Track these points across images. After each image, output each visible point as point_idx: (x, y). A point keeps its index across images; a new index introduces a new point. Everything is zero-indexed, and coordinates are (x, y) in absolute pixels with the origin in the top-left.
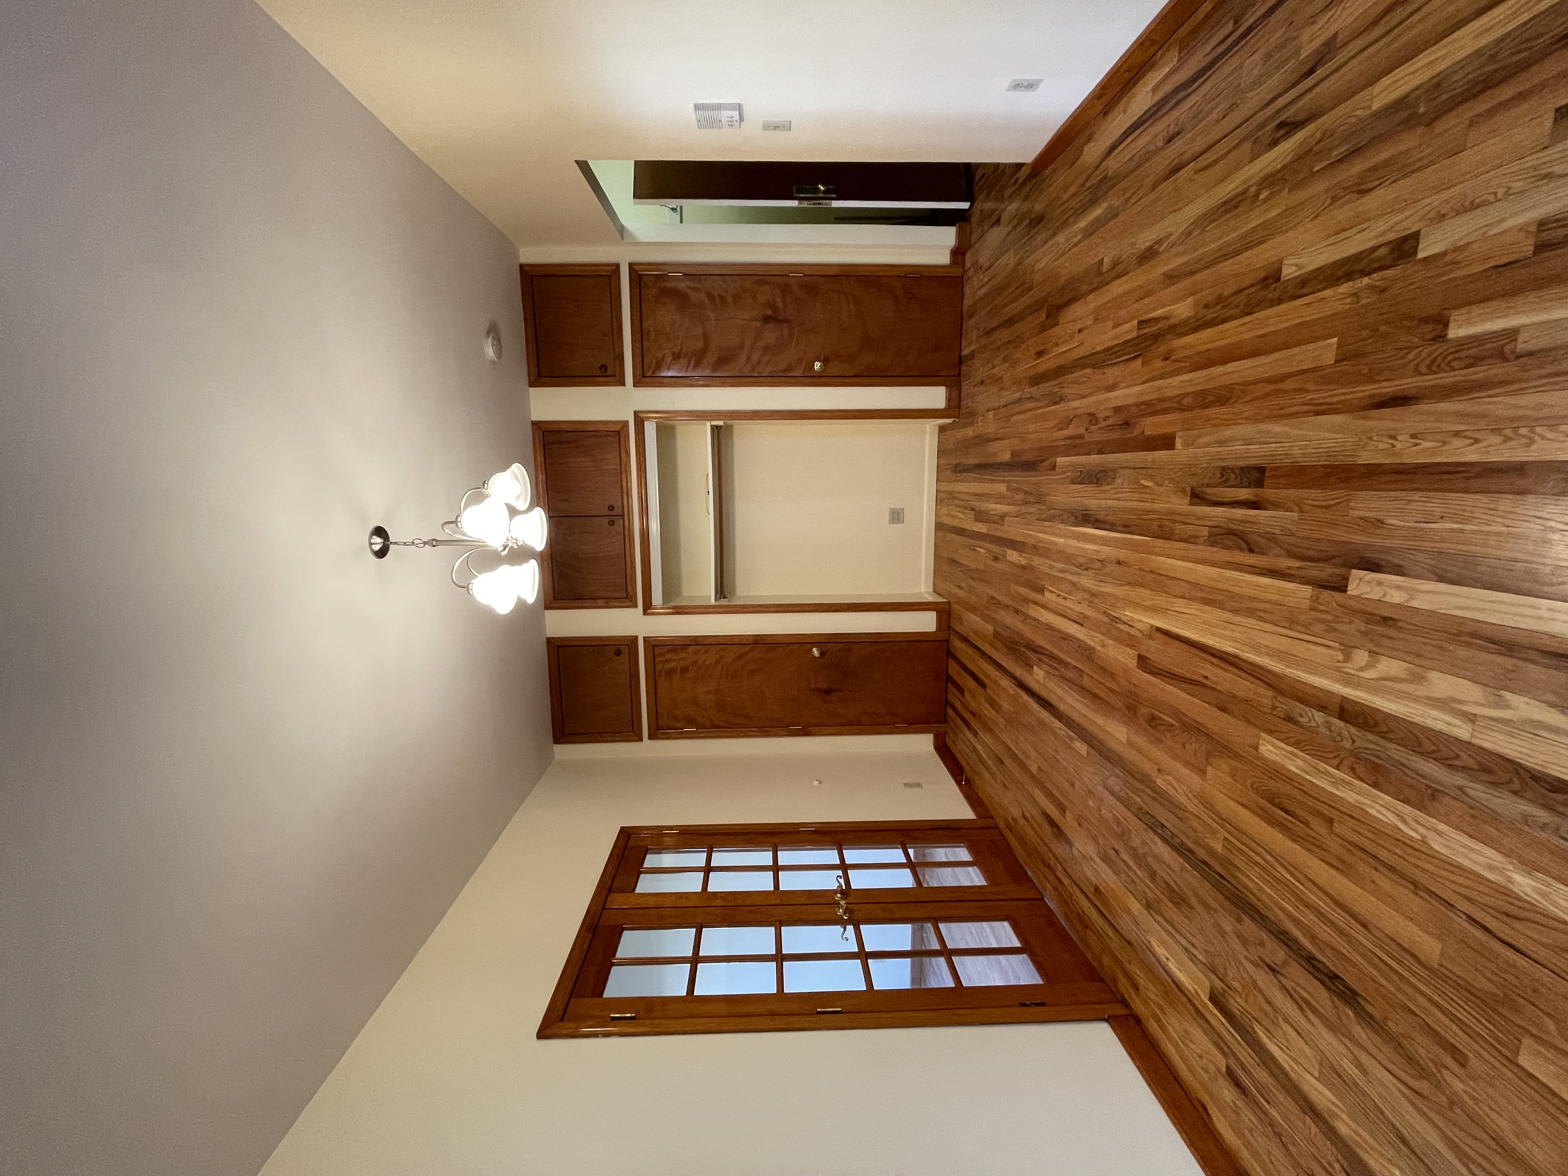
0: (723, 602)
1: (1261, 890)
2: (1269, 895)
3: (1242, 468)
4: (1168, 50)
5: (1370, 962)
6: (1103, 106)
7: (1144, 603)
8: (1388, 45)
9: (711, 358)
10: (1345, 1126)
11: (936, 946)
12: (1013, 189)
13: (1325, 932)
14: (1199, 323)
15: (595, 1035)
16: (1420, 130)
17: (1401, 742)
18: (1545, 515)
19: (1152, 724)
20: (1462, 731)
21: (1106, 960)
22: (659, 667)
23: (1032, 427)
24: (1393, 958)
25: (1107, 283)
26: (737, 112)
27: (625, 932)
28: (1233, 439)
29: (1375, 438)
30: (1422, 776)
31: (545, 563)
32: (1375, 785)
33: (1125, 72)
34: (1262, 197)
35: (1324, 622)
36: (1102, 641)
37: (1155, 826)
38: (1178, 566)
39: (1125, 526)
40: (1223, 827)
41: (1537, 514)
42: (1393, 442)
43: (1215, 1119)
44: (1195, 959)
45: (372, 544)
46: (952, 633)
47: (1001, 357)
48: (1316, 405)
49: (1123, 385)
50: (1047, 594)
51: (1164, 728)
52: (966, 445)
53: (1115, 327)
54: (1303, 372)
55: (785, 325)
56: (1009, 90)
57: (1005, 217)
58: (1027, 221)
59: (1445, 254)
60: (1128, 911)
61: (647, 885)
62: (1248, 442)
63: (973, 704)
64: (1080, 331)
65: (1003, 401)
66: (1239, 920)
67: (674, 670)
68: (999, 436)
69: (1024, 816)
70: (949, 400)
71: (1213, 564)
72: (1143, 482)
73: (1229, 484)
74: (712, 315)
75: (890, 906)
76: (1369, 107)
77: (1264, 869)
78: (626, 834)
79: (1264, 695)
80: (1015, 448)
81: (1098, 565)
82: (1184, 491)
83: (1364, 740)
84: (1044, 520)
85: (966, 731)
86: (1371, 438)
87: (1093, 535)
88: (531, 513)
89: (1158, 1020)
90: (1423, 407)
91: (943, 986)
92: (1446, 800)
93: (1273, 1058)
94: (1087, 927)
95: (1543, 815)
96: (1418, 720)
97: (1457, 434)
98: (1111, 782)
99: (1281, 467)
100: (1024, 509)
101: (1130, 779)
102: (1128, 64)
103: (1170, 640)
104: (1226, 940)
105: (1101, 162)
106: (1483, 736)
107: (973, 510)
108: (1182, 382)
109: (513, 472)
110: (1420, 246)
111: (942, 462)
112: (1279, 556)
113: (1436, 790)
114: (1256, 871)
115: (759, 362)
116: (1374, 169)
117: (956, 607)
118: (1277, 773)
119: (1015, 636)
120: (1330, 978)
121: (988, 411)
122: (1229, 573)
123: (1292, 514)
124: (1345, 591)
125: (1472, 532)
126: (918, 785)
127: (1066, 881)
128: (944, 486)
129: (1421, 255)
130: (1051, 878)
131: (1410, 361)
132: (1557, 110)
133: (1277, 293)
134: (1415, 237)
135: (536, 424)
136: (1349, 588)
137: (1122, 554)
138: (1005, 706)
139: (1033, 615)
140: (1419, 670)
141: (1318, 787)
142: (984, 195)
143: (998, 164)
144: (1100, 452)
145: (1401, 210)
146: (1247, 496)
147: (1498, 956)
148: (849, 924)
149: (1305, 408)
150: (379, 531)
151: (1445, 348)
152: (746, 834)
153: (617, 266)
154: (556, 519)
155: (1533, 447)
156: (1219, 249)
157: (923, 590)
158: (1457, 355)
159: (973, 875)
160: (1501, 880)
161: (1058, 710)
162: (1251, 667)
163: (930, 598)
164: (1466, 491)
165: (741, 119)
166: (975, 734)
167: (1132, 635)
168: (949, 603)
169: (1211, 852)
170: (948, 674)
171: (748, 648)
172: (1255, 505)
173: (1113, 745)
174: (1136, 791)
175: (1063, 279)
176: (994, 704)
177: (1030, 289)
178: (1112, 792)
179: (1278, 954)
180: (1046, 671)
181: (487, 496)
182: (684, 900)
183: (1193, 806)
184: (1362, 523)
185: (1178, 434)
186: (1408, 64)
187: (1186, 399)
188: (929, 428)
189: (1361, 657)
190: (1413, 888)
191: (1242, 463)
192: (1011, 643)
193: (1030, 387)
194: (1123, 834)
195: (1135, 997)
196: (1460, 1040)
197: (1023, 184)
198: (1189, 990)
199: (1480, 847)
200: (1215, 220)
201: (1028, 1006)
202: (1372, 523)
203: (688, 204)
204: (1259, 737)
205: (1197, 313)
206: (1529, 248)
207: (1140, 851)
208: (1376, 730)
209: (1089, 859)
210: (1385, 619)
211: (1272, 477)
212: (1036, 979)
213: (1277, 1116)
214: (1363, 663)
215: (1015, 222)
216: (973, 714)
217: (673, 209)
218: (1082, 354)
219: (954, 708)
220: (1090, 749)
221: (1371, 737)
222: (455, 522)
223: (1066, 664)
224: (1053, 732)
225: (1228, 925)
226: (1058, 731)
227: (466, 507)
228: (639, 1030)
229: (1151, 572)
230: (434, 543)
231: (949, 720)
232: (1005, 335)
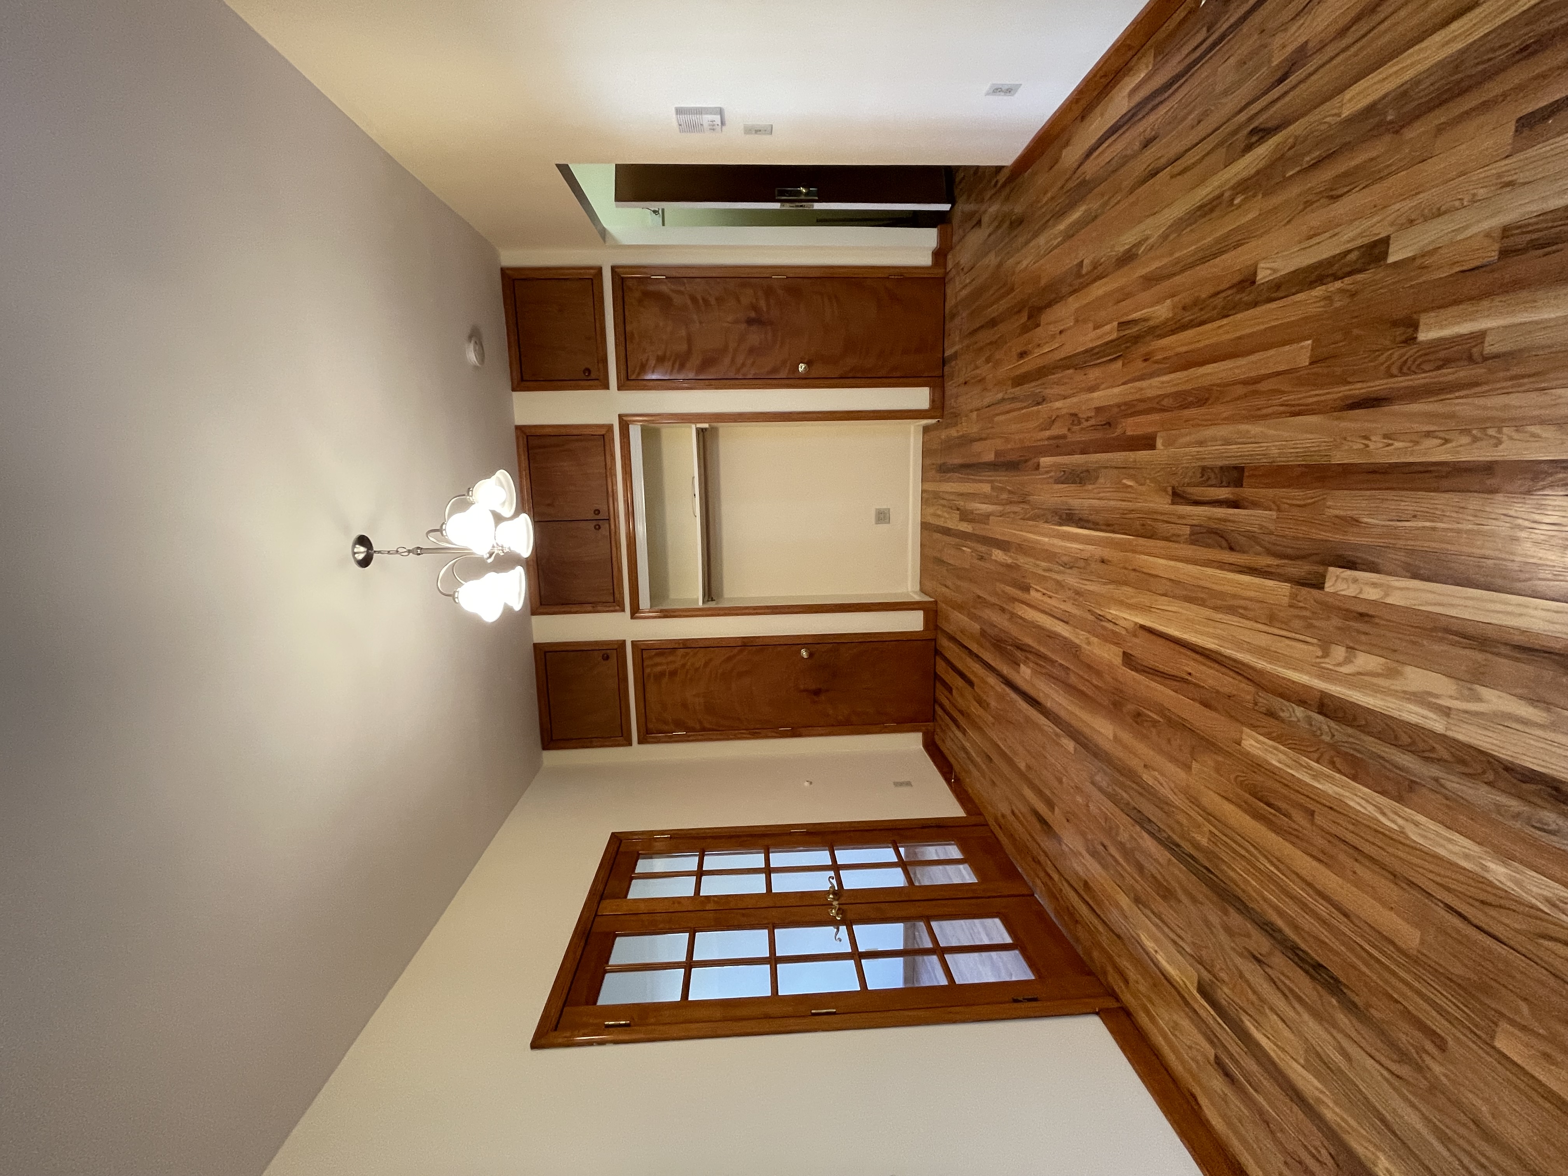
0: (712, 605)
1: (1246, 881)
2: (1253, 887)
3: (1221, 468)
4: (1144, 55)
5: (1352, 950)
6: (1081, 110)
7: (1128, 601)
8: (1356, 55)
9: (696, 360)
10: (1332, 1112)
11: (928, 944)
12: (993, 192)
13: (1307, 922)
14: (1178, 325)
15: (590, 1043)
16: (1387, 138)
17: (1380, 737)
18: (1512, 513)
19: (1139, 720)
20: (1437, 724)
21: (1095, 954)
22: (647, 671)
23: (1014, 427)
24: (1374, 946)
25: (1088, 284)
26: (719, 117)
27: (618, 939)
28: (1214, 439)
29: (1349, 438)
30: (1400, 769)
31: (531, 569)
32: (1354, 778)
33: (1101, 78)
34: (1236, 202)
35: (1304, 618)
36: (1087, 638)
37: (1142, 821)
38: (1160, 565)
39: (1108, 525)
40: (1209, 822)
41: (1505, 512)
42: (1366, 442)
43: (1204, 1108)
44: (1183, 952)
45: (355, 553)
46: (939, 632)
47: (983, 358)
48: (1293, 406)
49: (1103, 386)
50: (1033, 593)
51: (1149, 724)
52: (949, 446)
53: (1095, 329)
54: (1278, 374)
55: (769, 327)
56: (988, 94)
57: (986, 219)
58: (1008, 223)
59: (1413, 259)
60: (1118, 906)
61: (639, 890)
62: (1227, 442)
63: (960, 701)
64: (1061, 332)
65: (987, 401)
66: (1226, 913)
67: (662, 674)
68: (984, 436)
69: (1013, 812)
70: (933, 401)
71: (1195, 562)
72: (1124, 481)
73: (1210, 482)
74: (695, 317)
75: (883, 906)
76: (1339, 115)
77: (1249, 862)
78: (616, 839)
79: (1245, 691)
80: (998, 448)
81: (1082, 564)
82: (1165, 490)
83: (1341, 733)
84: (1028, 519)
85: (954, 728)
86: (1345, 439)
87: (1077, 534)
88: (516, 520)
89: (1148, 1012)
90: (1396, 408)
91: (936, 984)
92: (1424, 790)
93: (1258, 1045)
94: (1077, 922)
95: (1515, 805)
96: (1395, 714)
97: (1428, 434)
98: (1098, 778)
99: (1260, 467)
100: (1009, 508)
101: (1117, 775)
102: (1104, 69)
103: (1153, 637)
104: (1212, 933)
105: (1079, 166)
106: (1456, 728)
107: (958, 509)
108: (1163, 383)
109: (498, 478)
110: (1390, 250)
111: (928, 462)
112: (1259, 554)
113: (1412, 781)
114: (1241, 864)
115: (743, 365)
116: (1346, 174)
117: (942, 606)
118: (1257, 765)
119: (1002, 635)
120: (1314, 967)
121: (972, 411)
122: (1209, 571)
123: (1270, 513)
124: (1322, 588)
125: (1444, 530)
126: (908, 784)
127: (1056, 877)
128: (931, 487)
129: (1391, 259)
130: (1042, 874)
131: (1382, 364)
132: (1518, 120)
133: (1252, 296)
134: (1386, 241)
135: (519, 428)
136: (1326, 585)
137: (1107, 553)
138: (993, 704)
139: (1019, 613)
140: (1395, 665)
141: (1299, 780)
142: (965, 197)
143: (978, 167)
144: (1083, 452)
145: (1373, 215)
146: (1227, 496)
147: (1475, 943)
148: (843, 925)
149: (1282, 409)
150: (363, 541)
151: (1415, 350)
152: (739, 836)
153: (600, 270)
154: (541, 524)
155: (1501, 447)
156: (1196, 252)
157: (910, 589)
158: (1427, 358)
159: (964, 872)
160: (1478, 870)
161: (1045, 707)
162: (1234, 664)
163: (917, 598)
164: (1436, 490)
165: (723, 123)
166: (964, 732)
167: (1117, 632)
168: (936, 602)
169: (1197, 846)
170: (935, 673)
171: (736, 650)
172: (1234, 504)
173: (1101, 742)
174: (1123, 786)
175: (1043, 282)
176: (980, 702)
177: (1012, 289)
178: (1100, 789)
179: (1261, 943)
180: (1032, 669)
181: (472, 504)
182: (676, 905)
183: (1177, 800)
184: (1337, 521)
185: (1159, 434)
186: (1375, 73)
187: (1166, 400)
188: (913, 430)
189: (1339, 652)
190: (1392, 877)
191: (1220, 463)
192: (998, 641)
193: (1013, 387)
194: (1111, 828)
195: (1125, 990)
196: (1439, 1025)
197: (1004, 185)
198: (1177, 982)
199: (1456, 837)
200: (1191, 225)
201: (1020, 1001)
202: (1346, 521)
203: (671, 208)
204: (1242, 732)
205: (1175, 314)
206: (1493, 254)
207: (1128, 846)
208: (1355, 723)
209: (1077, 854)
210: (1362, 616)
211: (1249, 476)
212: (1028, 975)
213: (1264, 1103)
214: (1341, 659)
215: (996, 224)
216: (961, 712)
217: (654, 212)
218: (1063, 355)
219: (942, 707)
220: (1078, 746)
221: (1350, 730)
222: (440, 530)
223: (1052, 662)
224: (1041, 730)
225: (1215, 918)
226: (1046, 728)
227: (450, 515)
228: (634, 1037)
229: (1134, 570)
230: (418, 551)
231: (938, 718)
232: (985, 336)
